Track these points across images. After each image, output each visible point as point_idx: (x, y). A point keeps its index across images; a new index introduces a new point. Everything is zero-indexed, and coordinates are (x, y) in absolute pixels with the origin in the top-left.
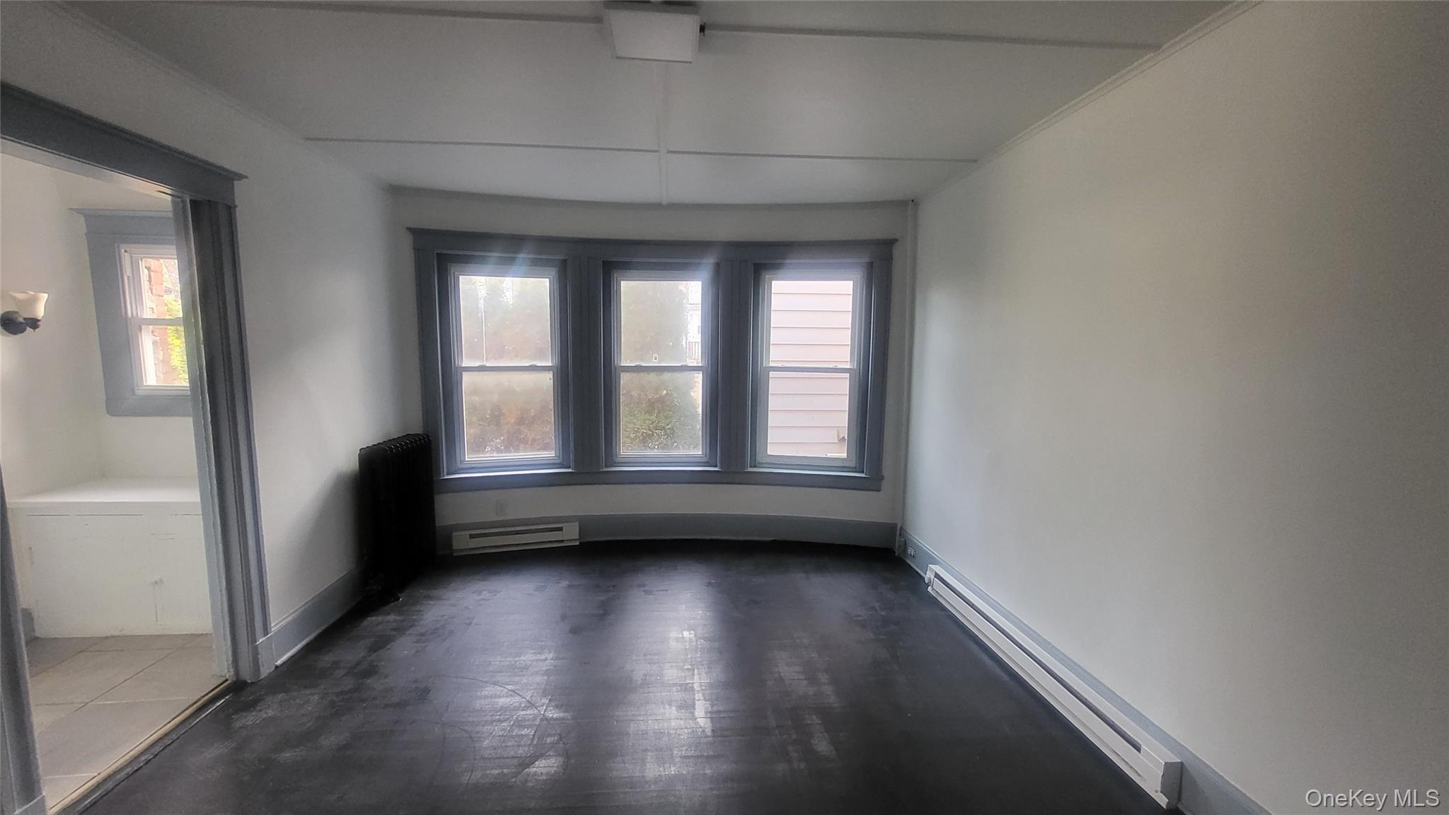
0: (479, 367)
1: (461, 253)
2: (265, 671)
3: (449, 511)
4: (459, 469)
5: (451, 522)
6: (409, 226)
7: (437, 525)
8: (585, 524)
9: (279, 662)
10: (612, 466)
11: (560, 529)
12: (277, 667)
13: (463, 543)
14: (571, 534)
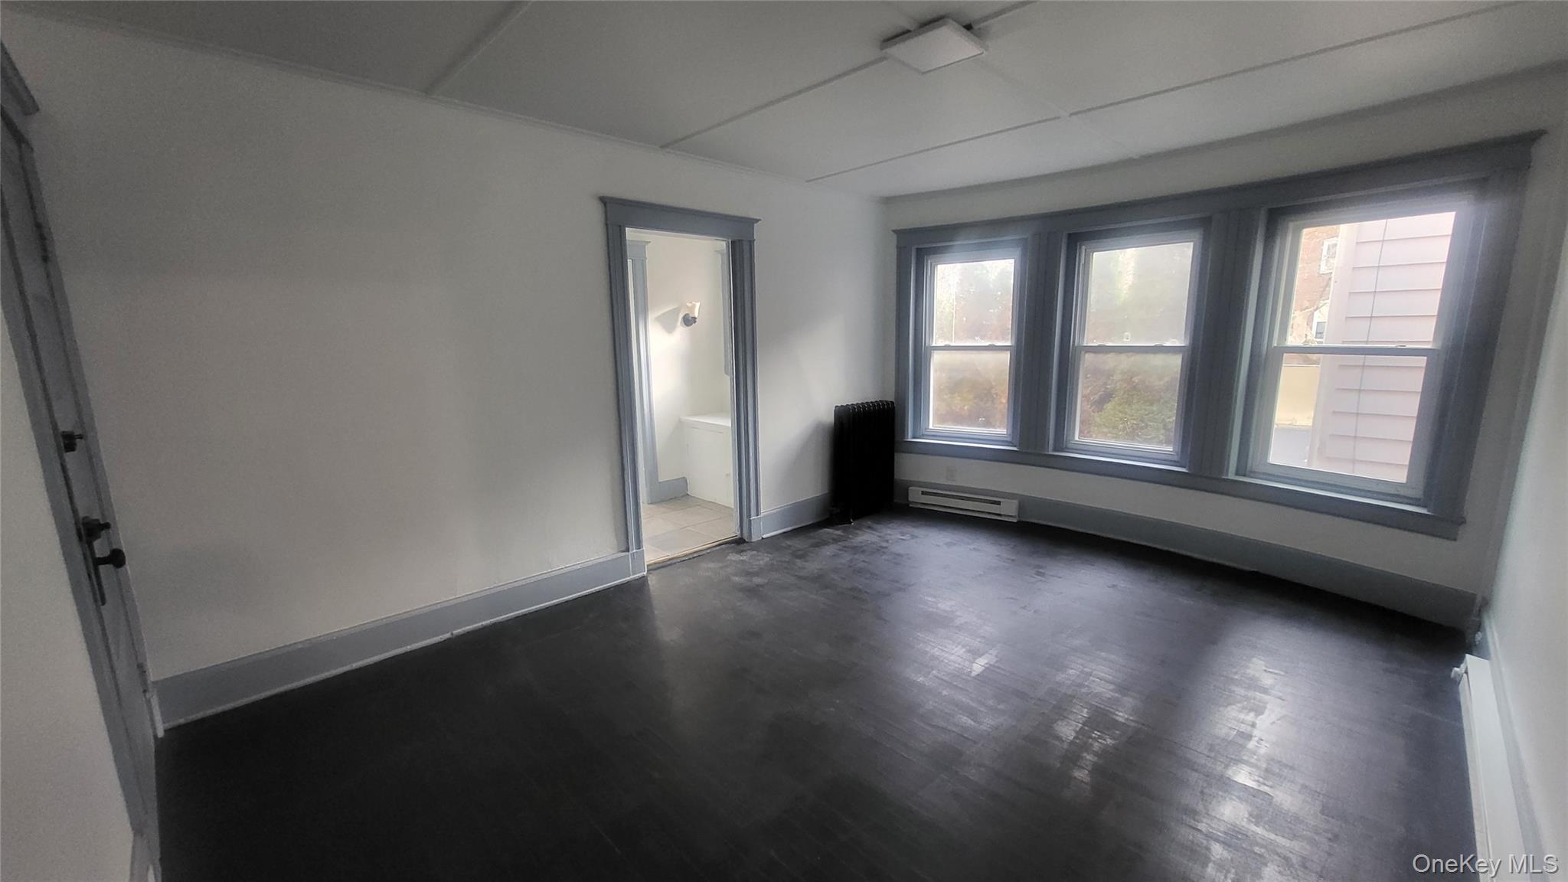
0: (945, 346)
1: (939, 245)
2: (755, 539)
3: (908, 468)
4: (923, 435)
5: (907, 478)
6: (894, 229)
7: (895, 477)
8: (1024, 503)
9: (764, 536)
10: (1063, 450)
11: (999, 503)
12: (763, 538)
13: (916, 496)
14: (1009, 510)
